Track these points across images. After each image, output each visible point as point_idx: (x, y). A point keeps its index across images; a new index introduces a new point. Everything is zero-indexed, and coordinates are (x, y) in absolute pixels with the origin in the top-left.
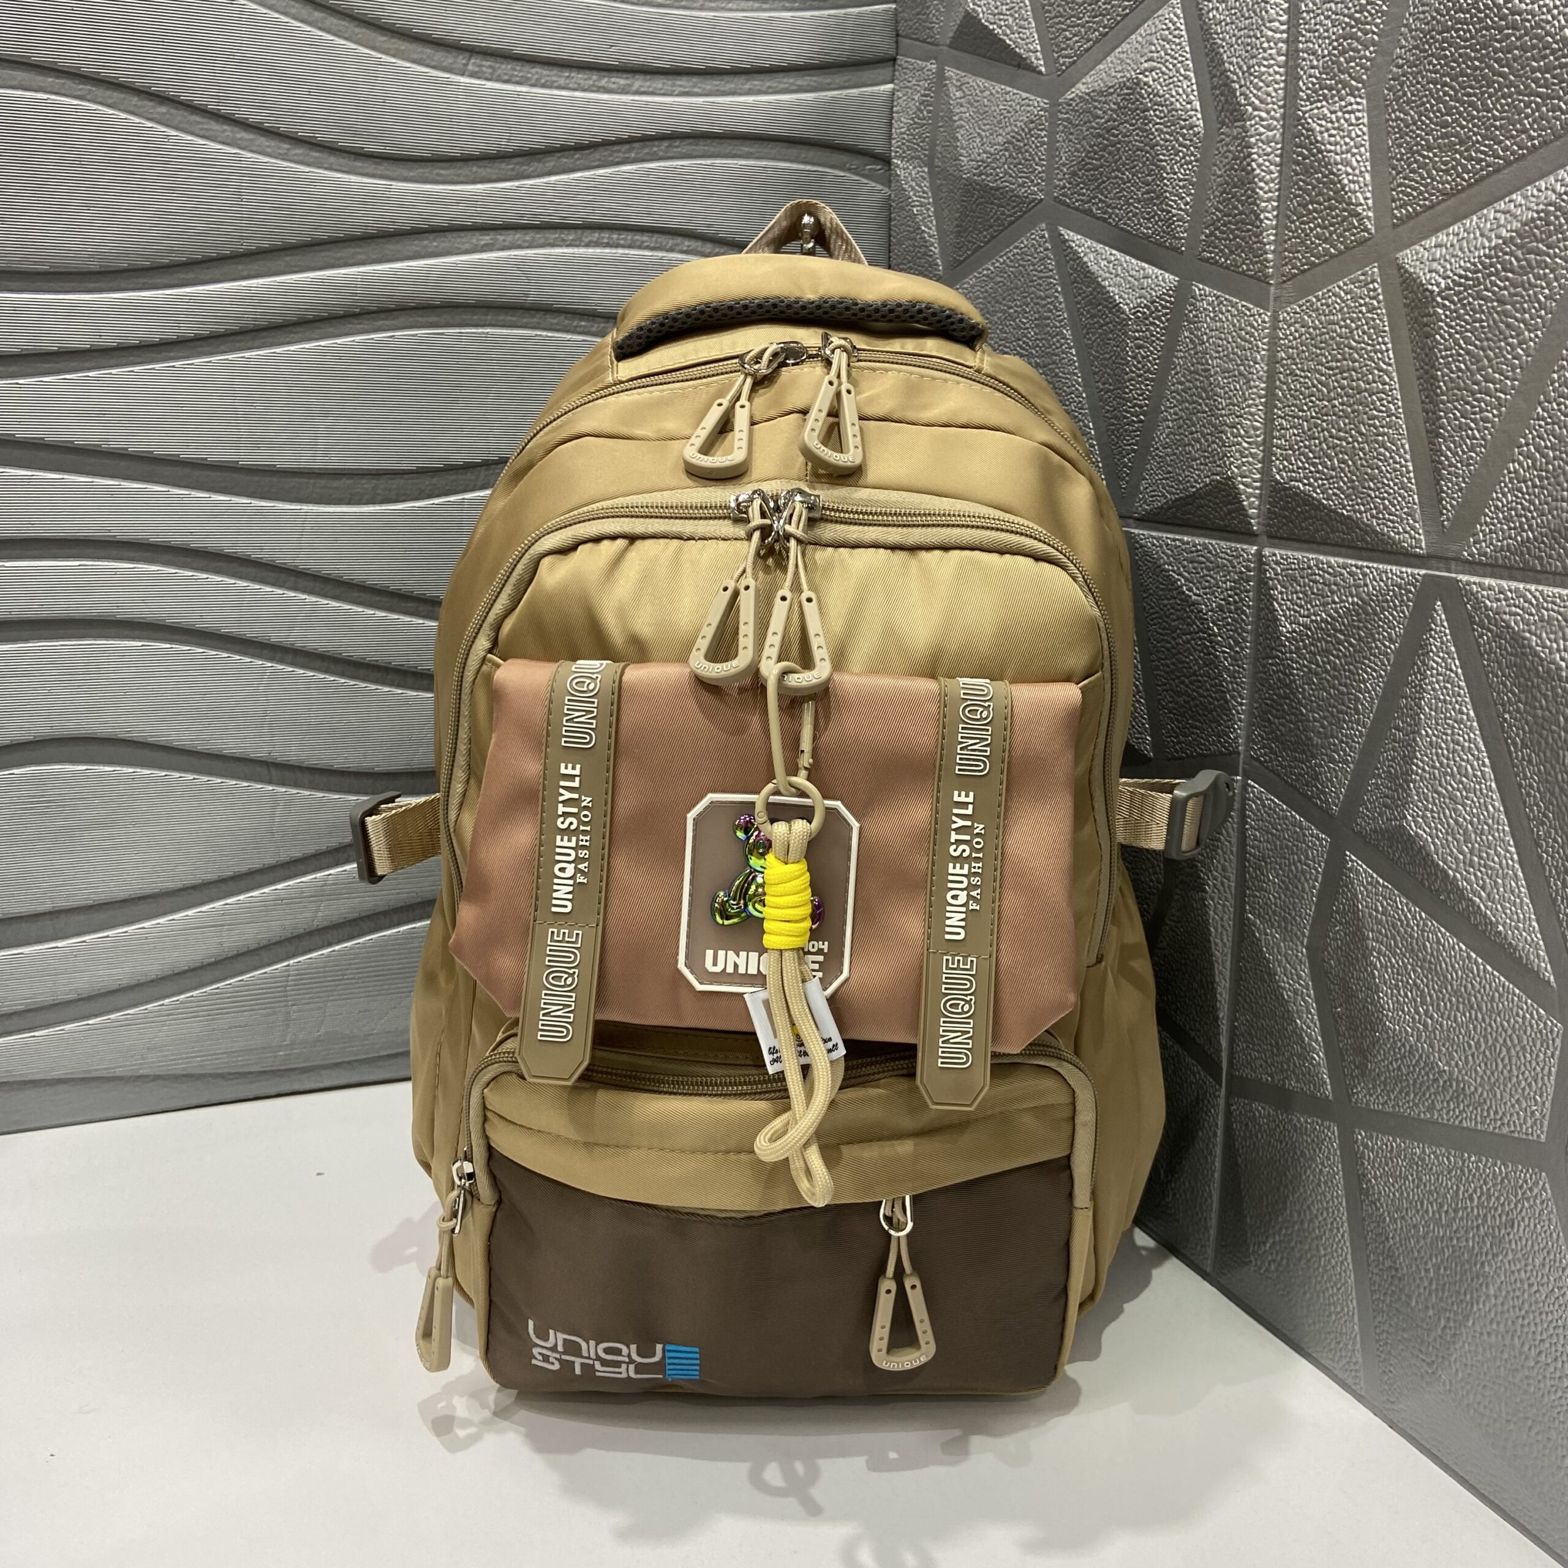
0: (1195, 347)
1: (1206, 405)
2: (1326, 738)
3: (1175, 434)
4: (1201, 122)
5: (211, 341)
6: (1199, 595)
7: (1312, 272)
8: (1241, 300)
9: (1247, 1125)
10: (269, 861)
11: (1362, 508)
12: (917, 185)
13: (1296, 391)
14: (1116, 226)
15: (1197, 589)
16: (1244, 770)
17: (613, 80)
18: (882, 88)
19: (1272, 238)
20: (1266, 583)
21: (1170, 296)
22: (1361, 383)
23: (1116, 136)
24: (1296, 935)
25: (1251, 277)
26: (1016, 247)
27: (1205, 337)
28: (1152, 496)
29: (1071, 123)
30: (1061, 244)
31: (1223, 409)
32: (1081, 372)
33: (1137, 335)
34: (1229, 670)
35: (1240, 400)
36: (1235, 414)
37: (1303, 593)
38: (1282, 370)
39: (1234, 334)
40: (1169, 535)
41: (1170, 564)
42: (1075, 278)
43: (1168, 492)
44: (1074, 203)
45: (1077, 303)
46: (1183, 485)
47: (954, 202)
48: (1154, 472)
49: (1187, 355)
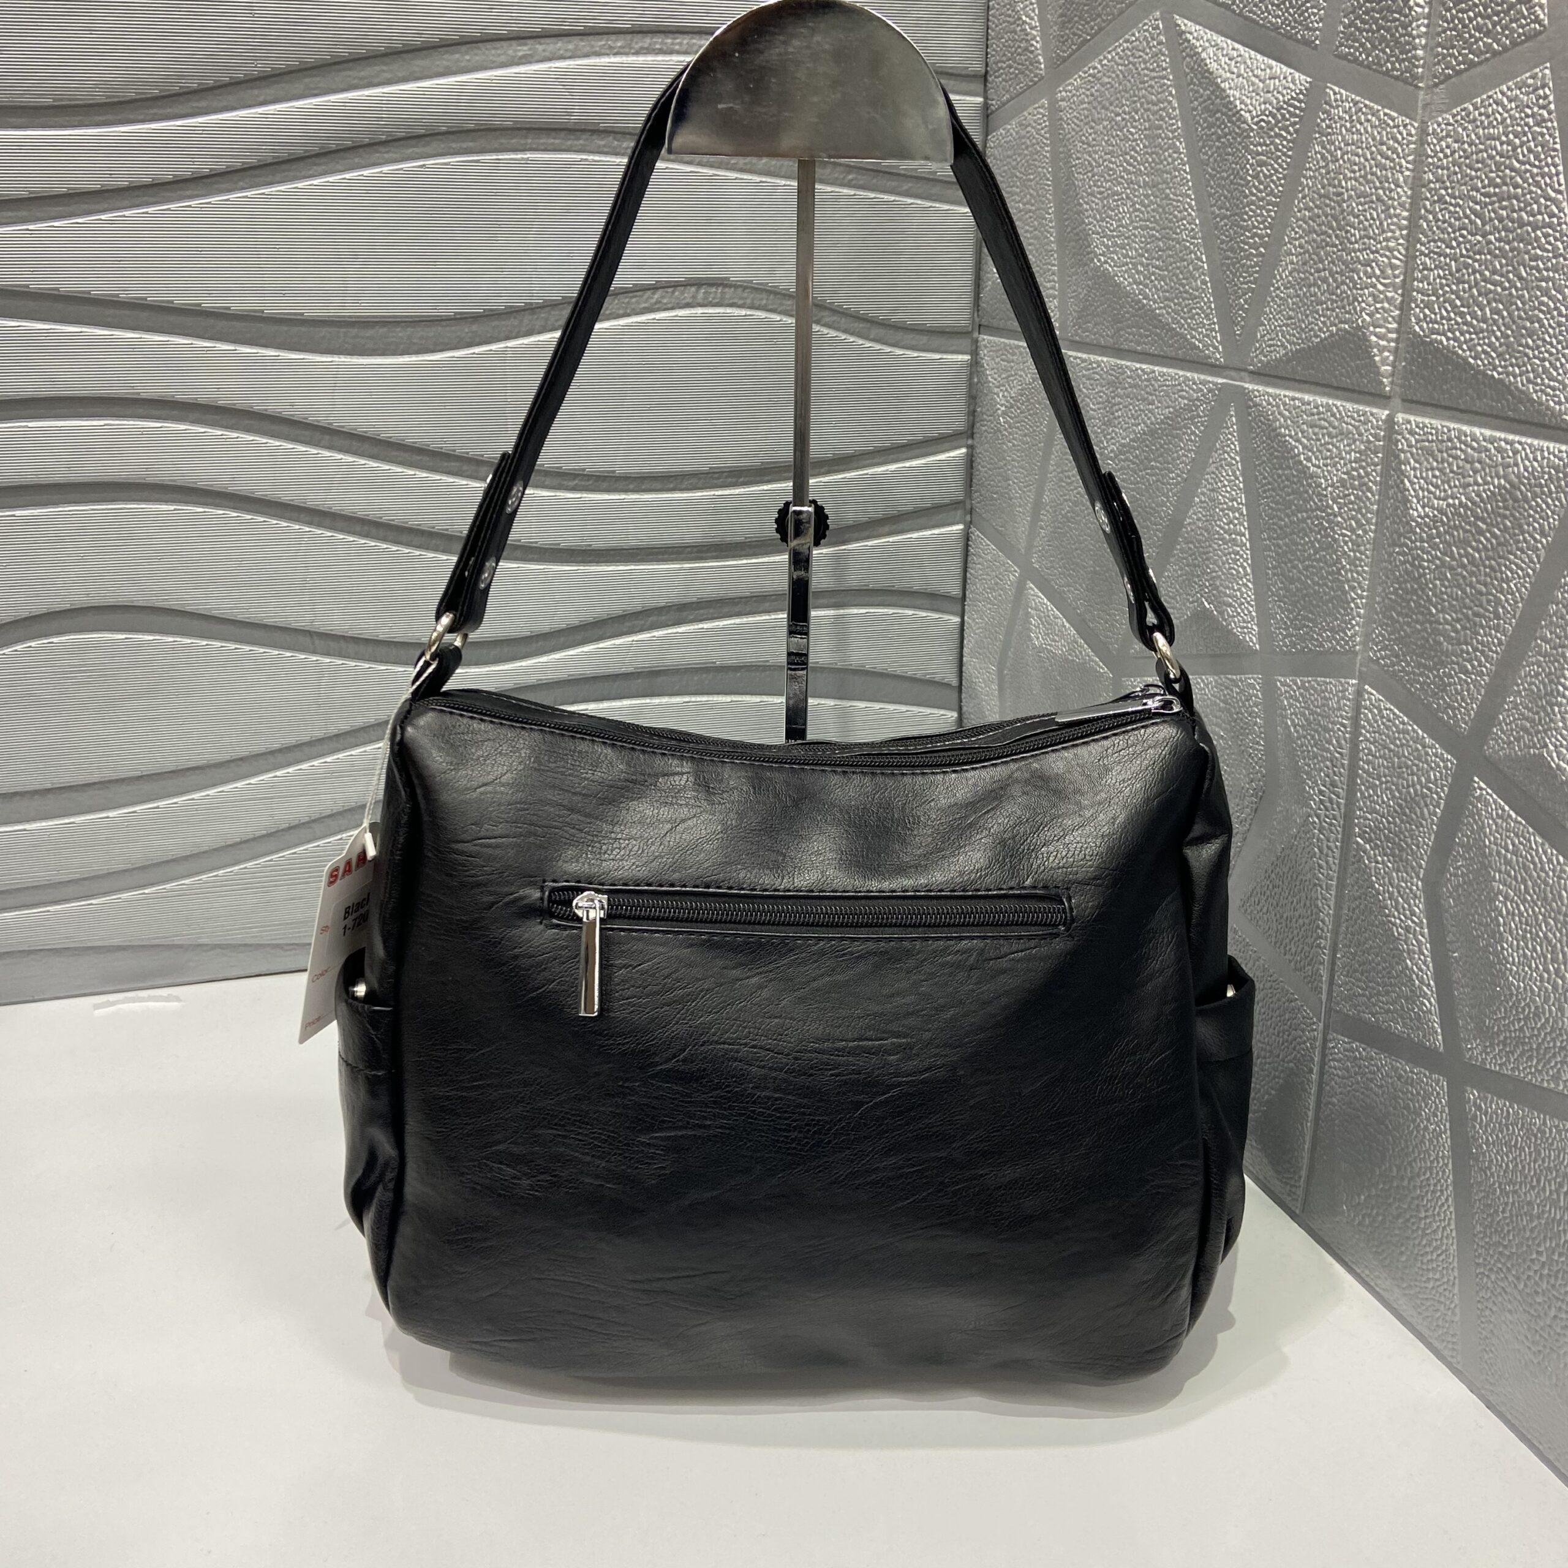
0: (1327, 164)
1: (1337, 237)
2: (1459, 644)
3: (1299, 272)
6: (1319, 467)
7: (1472, 72)
8: (1383, 107)
11: (1517, 370)
13: (1444, 222)
14: (1240, 15)
15: (1316, 458)
16: (1360, 673)
19: (1423, 29)
20: (1397, 457)
21: (1300, 101)
22: (1523, 214)
24: (1411, 865)
25: (1396, 78)
26: (1127, 41)
27: (1339, 152)
28: (1270, 346)
30: (1177, 36)
31: (1356, 242)
32: (1194, 193)
33: (1259, 149)
34: (1349, 556)
35: (1377, 231)
36: (1369, 248)
37: (1440, 470)
38: (1429, 195)
39: (1374, 149)
40: (1287, 394)
41: (1287, 428)
42: (1192, 79)
43: (1288, 341)
45: (1193, 109)
46: (1305, 333)
48: (1274, 317)
49: (1317, 174)
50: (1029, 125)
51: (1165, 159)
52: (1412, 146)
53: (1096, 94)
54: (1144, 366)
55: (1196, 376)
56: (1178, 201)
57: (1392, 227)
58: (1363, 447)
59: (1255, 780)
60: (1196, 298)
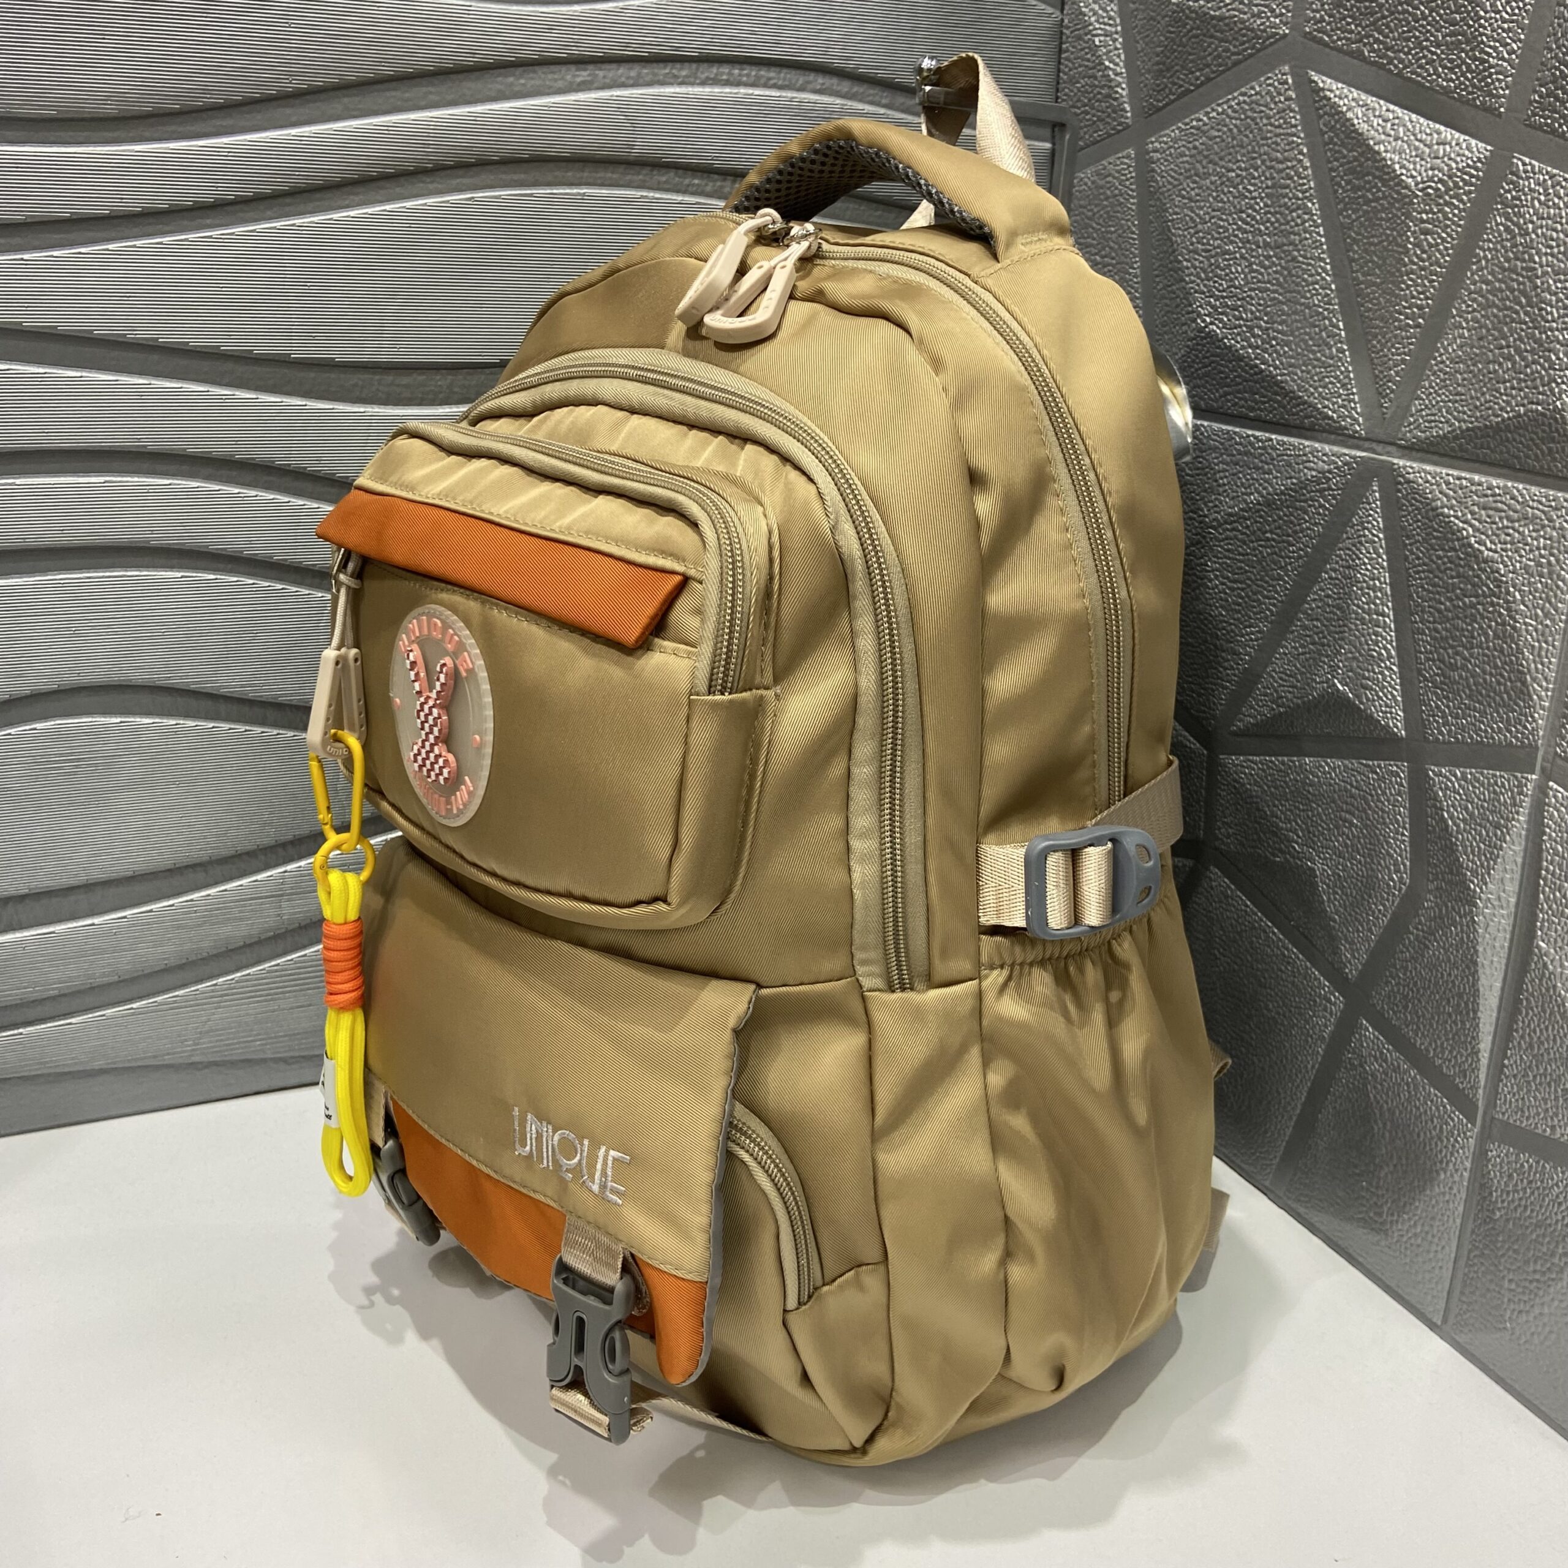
0: (1514, 237)
1: (1526, 313)
3: (1471, 347)
5: (255, 204)
6: (1495, 551)
9: (1510, 1176)
12: (1101, 8)
14: (1400, 75)
15: (1492, 542)
16: (1543, 769)
21: (1477, 169)
26: (1244, 94)
27: (1530, 226)
28: (1430, 422)
30: (1312, 94)
31: (1553, 321)
32: (1329, 257)
33: (1424, 216)
34: (1533, 647)
40: (1451, 472)
41: (1451, 507)
42: (1331, 139)
43: (1455, 419)
44: (1334, 42)
45: (1332, 170)
46: (1481, 411)
47: (1155, 33)
48: (1436, 392)
49: (1499, 247)
50: (1110, 175)
51: (1293, 220)
53: (1200, 147)
54: (1258, 434)
55: (1327, 447)
56: (1310, 264)
58: (1555, 534)
59: (1396, 872)
60: (1330, 366)
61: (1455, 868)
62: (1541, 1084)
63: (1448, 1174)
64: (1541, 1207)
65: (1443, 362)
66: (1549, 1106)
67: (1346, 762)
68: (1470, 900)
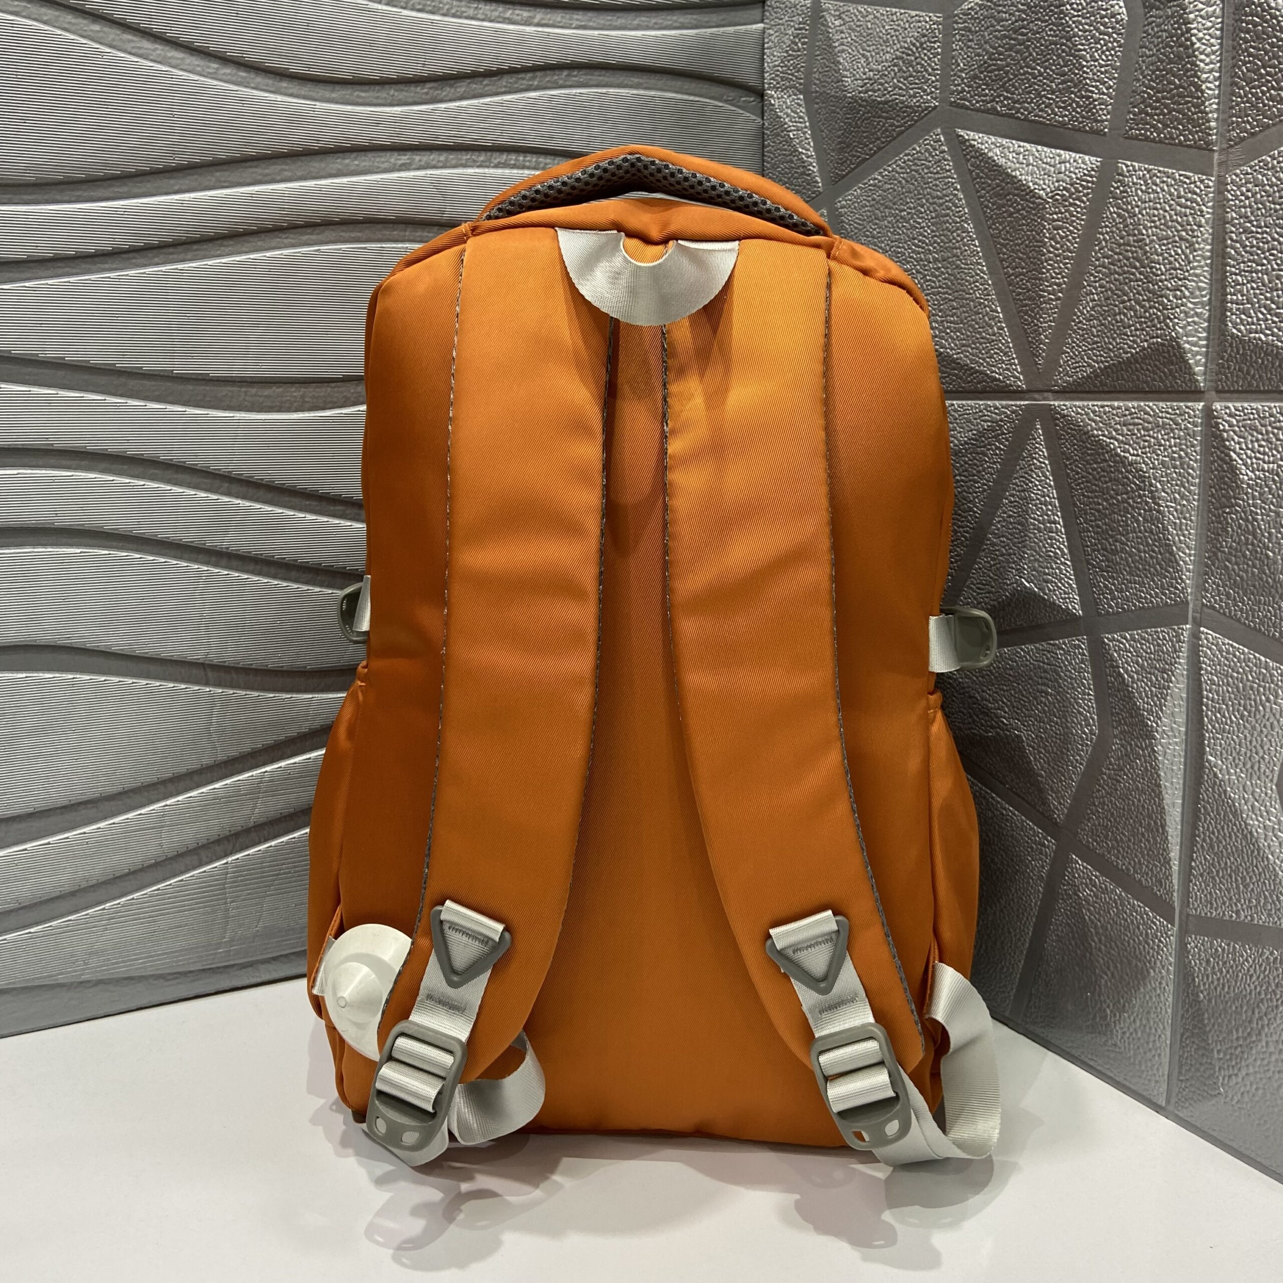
0: (1125, 220)
1: (1140, 273)
3: (1101, 306)
4: (1124, 9)
5: (145, 253)
6: (1138, 455)
7: (1267, 132)
8: (1178, 170)
9: (1208, 961)
10: (207, 761)
12: (792, 111)
13: (1252, 247)
14: (1026, 119)
15: (1134, 449)
16: (1194, 619)
17: (517, 12)
18: (754, 26)
19: (1215, 106)
20: (1221, 436)
21: (1091, 176)
23: (1023, 34)
24: (1265, 771)
25: (1190, 146)
26: (906, 155)
27: (1137, 209)
28: (1075, 368)
29: (970, 31)
30: (960, 145)
31: (1162, 274)
32: (985, 261)
33: (1055, 216)
34: (1175, 523)
35: (1183, 263)
36: (1177, 277)
37: (1267, 441)
38: (1234, 229)
39: (1172, 202)
40: (1095, 403)
41: (1100, 429)
42: (978, 174)
43: (1095, 361)
44: (973, 105)
45: (980, 197)
46: (1113, 352)
47: (836, 122)
48: (1078, 345)
49: (1114, 229)
51: (954, 238)
52: (1211, 195)
53: (878, 198)
55: (997, 403)
56: (971, 269)
57: (1198, 258)
58: (1182, 434)
59: (1086, 726)
60: (993, 341)
61: (1134, 712)
62: (1223, 877)
63: (1157, 970)
64: (1236, 982)
65: (1080, 322)
66: (1232, 893)
67: (1037, 645)
68: (1149, 735)
